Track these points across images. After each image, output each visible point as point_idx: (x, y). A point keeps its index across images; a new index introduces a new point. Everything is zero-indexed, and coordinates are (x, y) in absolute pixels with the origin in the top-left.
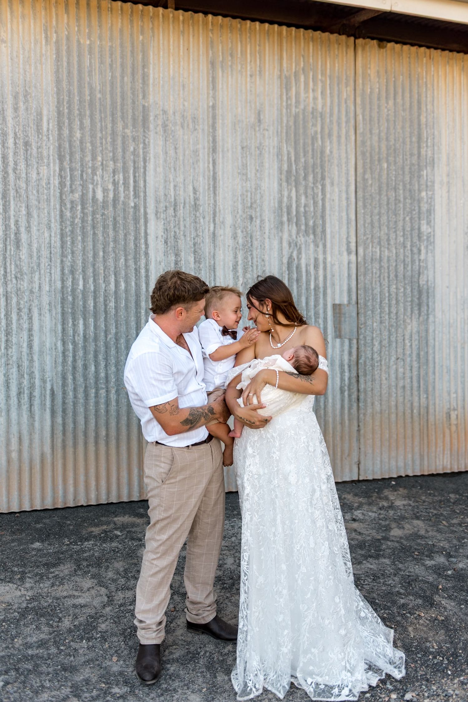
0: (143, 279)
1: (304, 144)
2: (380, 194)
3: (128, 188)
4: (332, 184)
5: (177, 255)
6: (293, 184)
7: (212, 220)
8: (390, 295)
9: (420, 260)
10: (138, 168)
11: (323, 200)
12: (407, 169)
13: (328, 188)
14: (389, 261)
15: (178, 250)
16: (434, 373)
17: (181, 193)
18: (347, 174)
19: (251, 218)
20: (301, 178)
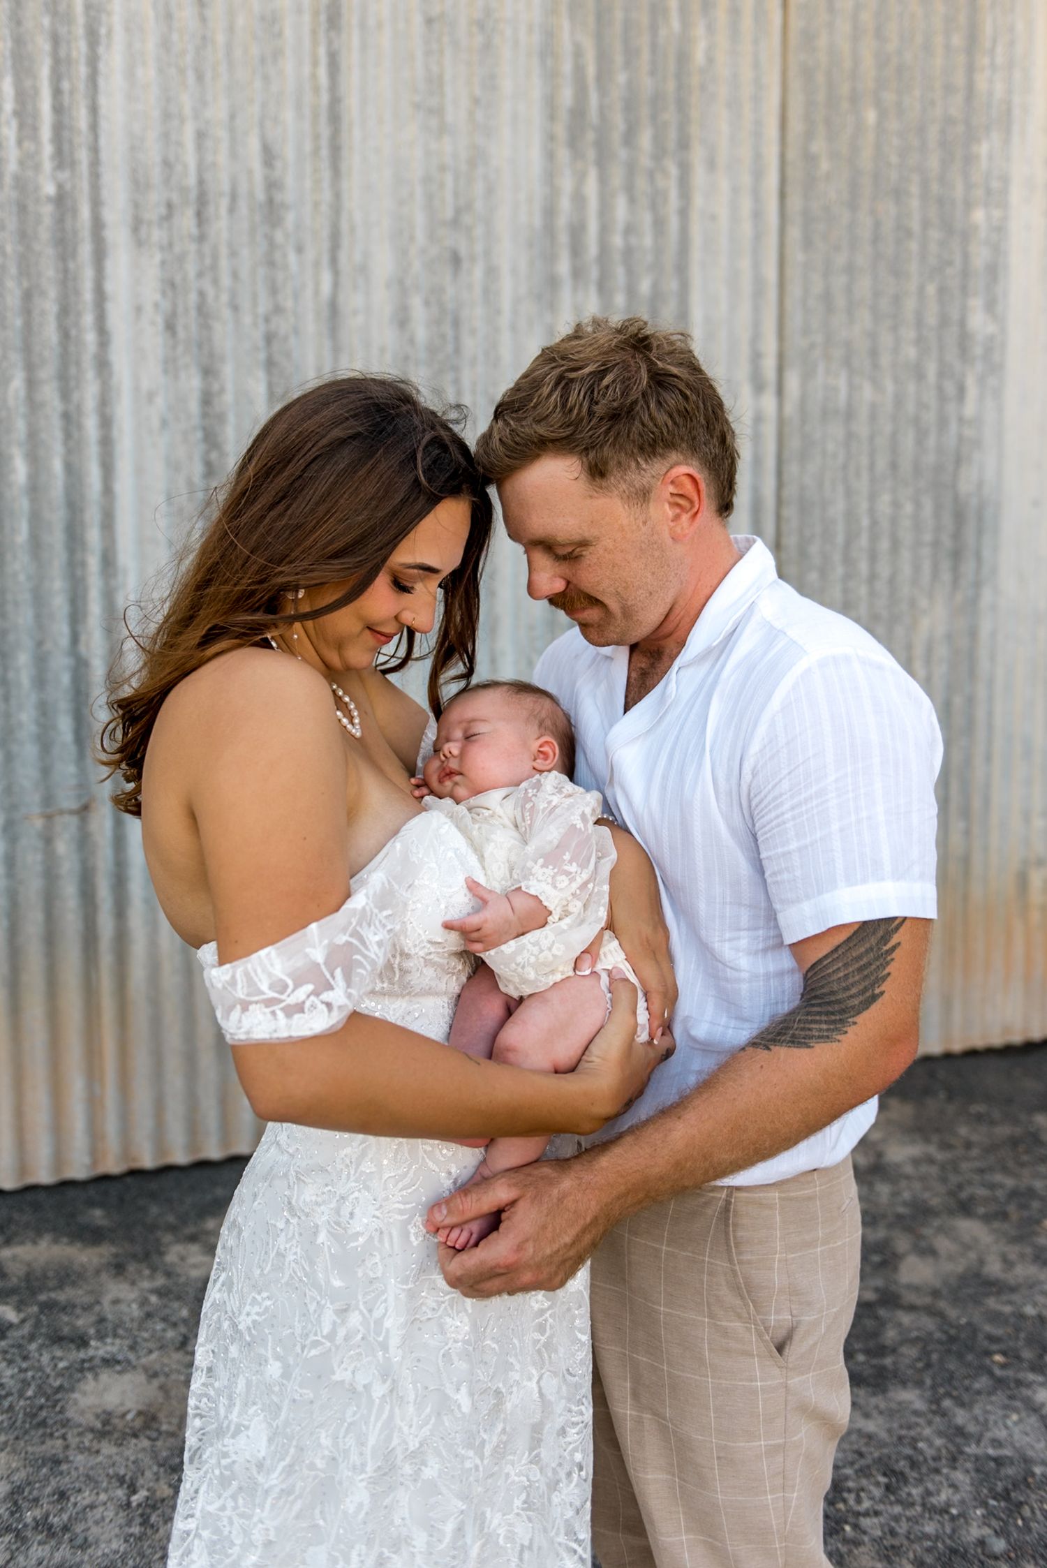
0: (92, 451)
1: (628, 25)
2: (853, 206)
3: (35, 129)
4: (711, 165)
5: (208, 372)
6: (591, 154)
7: (325, 259)
8: (874, 523)
9: (961, 420)
10: (69, 61)
11: (684, 213)
12: (933, 133)
13: (699, 176)
14: (873, 417)
15: (211, 355)
16: (988, 758)
17: (222, 158)
18: (757, 135)
19: (456, 260)
20: (616, 136)
